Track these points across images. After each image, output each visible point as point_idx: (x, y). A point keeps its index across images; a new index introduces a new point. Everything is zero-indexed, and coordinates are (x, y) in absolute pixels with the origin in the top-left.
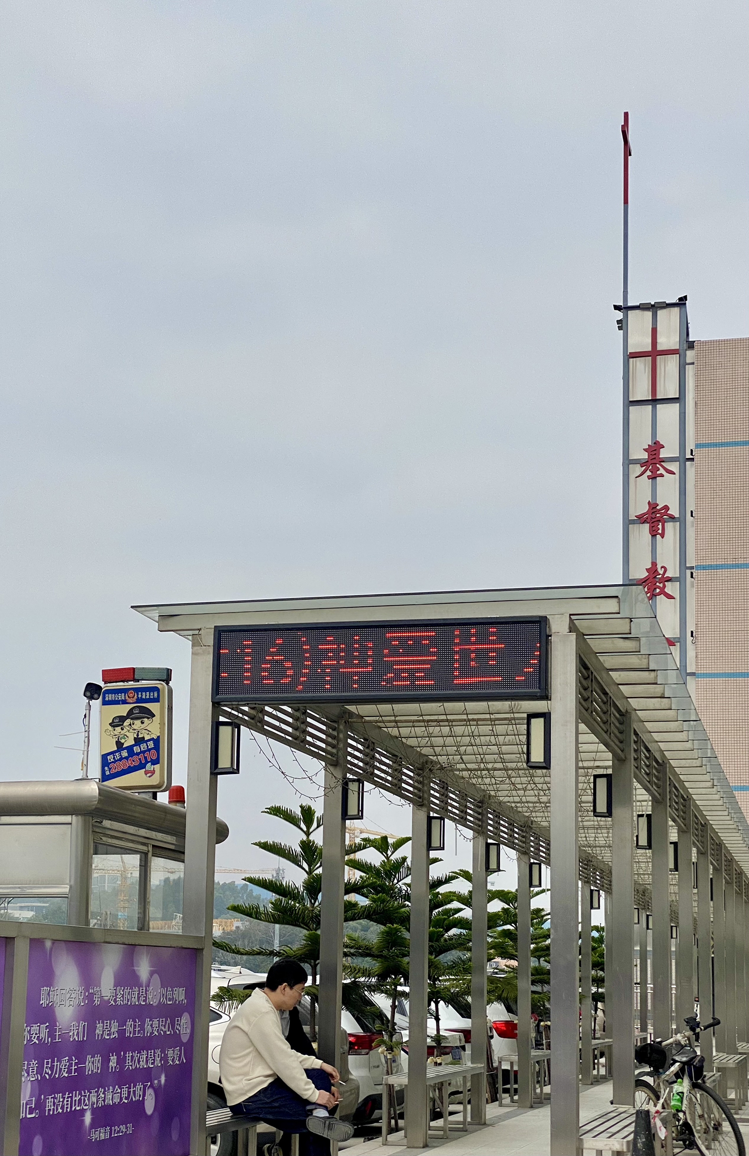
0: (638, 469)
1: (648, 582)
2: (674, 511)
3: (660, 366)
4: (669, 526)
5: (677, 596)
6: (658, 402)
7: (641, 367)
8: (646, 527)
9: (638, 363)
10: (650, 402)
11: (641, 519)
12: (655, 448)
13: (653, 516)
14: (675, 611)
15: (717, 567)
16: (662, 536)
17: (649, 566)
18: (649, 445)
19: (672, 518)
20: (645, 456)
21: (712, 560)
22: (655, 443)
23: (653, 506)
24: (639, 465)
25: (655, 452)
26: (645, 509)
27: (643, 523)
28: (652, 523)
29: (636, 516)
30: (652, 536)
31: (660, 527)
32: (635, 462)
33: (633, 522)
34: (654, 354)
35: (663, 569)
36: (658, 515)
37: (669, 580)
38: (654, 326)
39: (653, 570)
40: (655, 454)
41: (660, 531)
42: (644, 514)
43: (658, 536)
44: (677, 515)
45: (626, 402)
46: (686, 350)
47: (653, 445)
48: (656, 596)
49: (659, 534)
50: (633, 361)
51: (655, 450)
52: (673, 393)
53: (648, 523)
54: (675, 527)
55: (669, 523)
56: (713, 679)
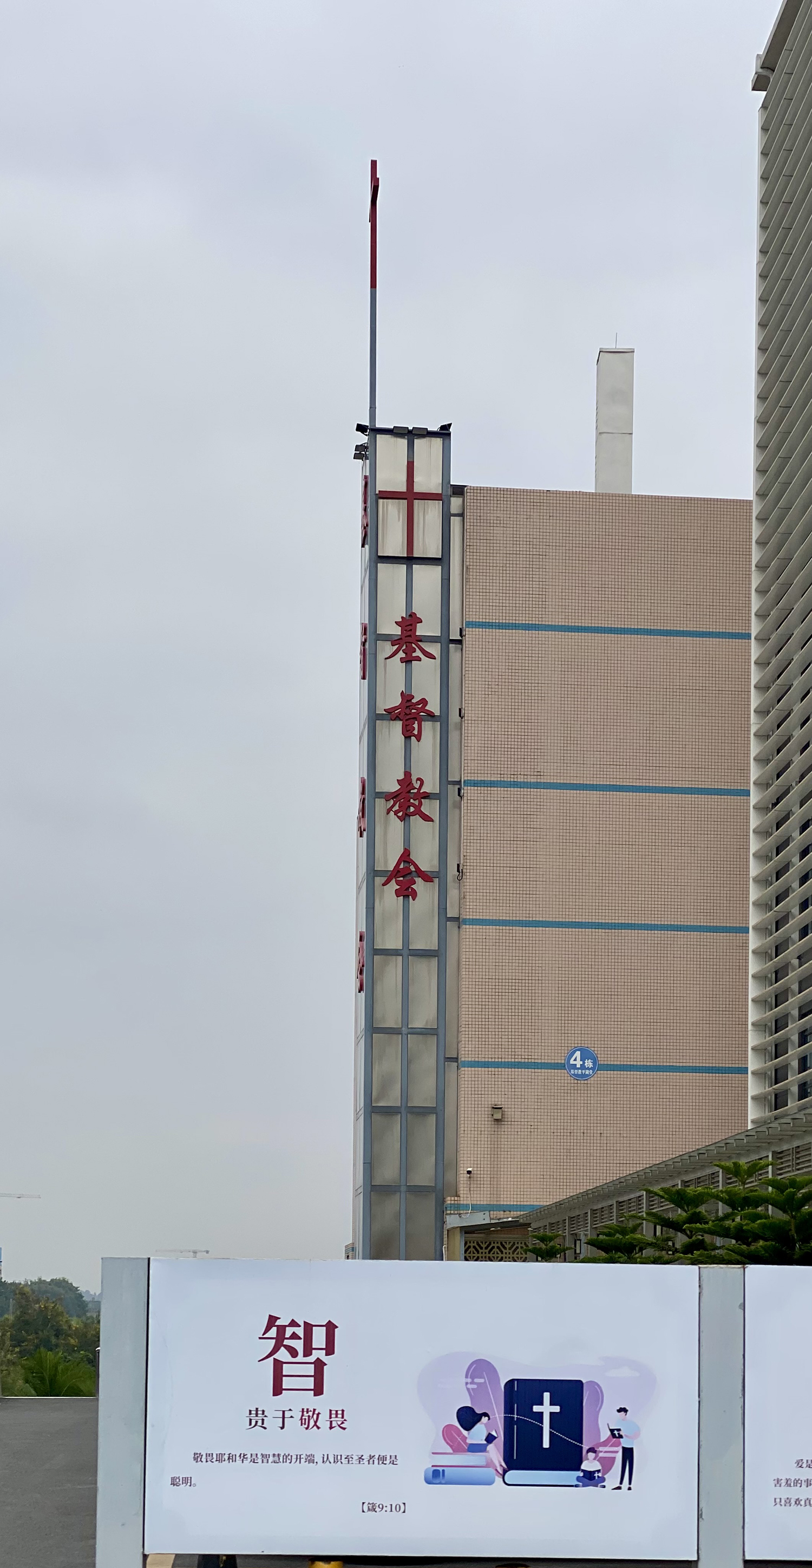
0: (388, 649)
1: (399, 798)
2: (434, 706)
3: (418, 515)
4: (427, 726)
5: (436, 818)
6: (414, 561)
7: (393, 513)
8: (398, 726)
9: (390, 507)
10: (404, 561)
11: (391, 714)
12: (410, 622)
13: (407, 711)
14: (434, 837)
15: (492, 784)
16: (419, 738)
17: (401, 777)
18: (402, 617)
19: (431, 716)
20: (397, 631)
21: (486, 775)
22: (410, 616)
23: (407, 698)
24: (389, 643)
25: (409, 628)
26: (397, 701)
27: (394, 720)
28: (407, 720)
29: (385, 710)
30: (406, 737)
31: (416, 726)
32: (386, 638)
33: (380, 717)
34: (410, 496)
35: (419, 782)
36: (413, 711)
37: (427, 796)
38: (411, 460)
39: (406, 782)
40: (411, 630)
41: (416, 732)
42: (396, 708)
43: (413, 738)
44: (437, 713)
45: (374, 556)
46: (451, 496)
47: (408, 618)
48: (410, 816)
49: (414, 735)
50: (383, 503)
51: (411, 625)
52: (435, 552)
53: (401, 720)
54: (434, 729)
55: (427, 723)
56: (484, 927)
